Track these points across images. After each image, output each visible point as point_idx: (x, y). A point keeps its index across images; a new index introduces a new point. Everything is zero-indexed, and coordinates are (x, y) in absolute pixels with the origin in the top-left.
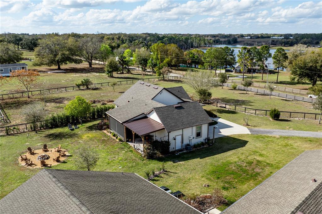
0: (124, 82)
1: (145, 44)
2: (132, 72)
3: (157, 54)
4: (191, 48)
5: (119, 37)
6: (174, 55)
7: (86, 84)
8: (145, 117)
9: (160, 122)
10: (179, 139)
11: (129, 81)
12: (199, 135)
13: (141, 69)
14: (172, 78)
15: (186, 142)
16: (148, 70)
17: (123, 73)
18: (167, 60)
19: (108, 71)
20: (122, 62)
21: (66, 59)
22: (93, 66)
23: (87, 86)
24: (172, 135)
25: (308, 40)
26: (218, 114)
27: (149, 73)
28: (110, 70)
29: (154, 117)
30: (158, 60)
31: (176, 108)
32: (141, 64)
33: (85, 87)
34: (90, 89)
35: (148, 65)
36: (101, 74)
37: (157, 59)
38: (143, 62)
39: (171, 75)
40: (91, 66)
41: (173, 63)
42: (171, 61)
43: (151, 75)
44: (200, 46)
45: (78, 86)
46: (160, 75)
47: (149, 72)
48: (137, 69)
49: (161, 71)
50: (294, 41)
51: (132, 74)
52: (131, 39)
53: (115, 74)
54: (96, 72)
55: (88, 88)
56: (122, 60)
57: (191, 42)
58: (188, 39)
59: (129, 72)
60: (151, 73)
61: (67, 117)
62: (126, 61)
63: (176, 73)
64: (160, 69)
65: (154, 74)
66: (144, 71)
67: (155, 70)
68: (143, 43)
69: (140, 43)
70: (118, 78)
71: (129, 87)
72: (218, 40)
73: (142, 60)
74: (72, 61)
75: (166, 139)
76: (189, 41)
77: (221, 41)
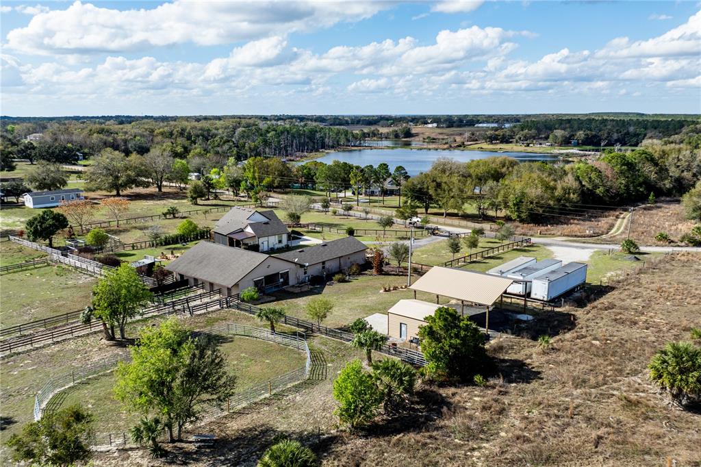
0: (214, 210)
1: (234, 144)
2: (221, 197)
3: (254, 172)
4: (322, 148)
5: (182, 130)
6: (276, 173)
7: (173, 213)
8: (242, 231)
9: (252, 232)
10: (266, 243)
11: (221, 209)
12: (280, 242)
13: (232, 193)
14: (271, 204)
15: (271, 246)
16: (242, 194)
17: (208, 199)
18: (267, 180)
19: (192, 197)
20: (207, 185)
21: (132, 182)
22: (163, 190)
23: (174, 214)
24: (261, 240)
25: (530, 132)
26: (305, 234)
27: (242, 199)
28: (194, 196)
29: (249, 230)
30: (256, 179)
31: (264, 223)
32: (231, 186)
33: (172, 216)
34: (177, 218)
35: (242, 188)
36: (181, 201)
37: (254, 178)
38: (235, 184)
39: (271, 200)
40: (160, 190)
41: (276, 184)
42: (273, 181)
43: (245, 201)
44: (338, 145)
45: (165, 215)
46: (256, 201)
47: (243, 197)
48: (227, 192)
49: (258, 196)
50: (507, 134)
51: (220, 200)
52: (205, 133)
53: (199, 201)
54: (172, 198)
55: (175, 217)
56: (208, 183)
57: (321, 137)
58: (316, 131)
59: (216, 197)
60: (246, 199)
61: (177, 237)
62: (212, 184)
63: (278, 198)
64: (257, 193)
65: (250, 200)
66: (237, 196)
67: (251, 195)
68: (229, 141)
69: (224, 143)
70: (204, 205)
71: (223, 216)
72: (376, 132)
73: (233, 182)
74: (138, 184)
75: (257, 243)
76: (318, 135)
77: (381, 134)
